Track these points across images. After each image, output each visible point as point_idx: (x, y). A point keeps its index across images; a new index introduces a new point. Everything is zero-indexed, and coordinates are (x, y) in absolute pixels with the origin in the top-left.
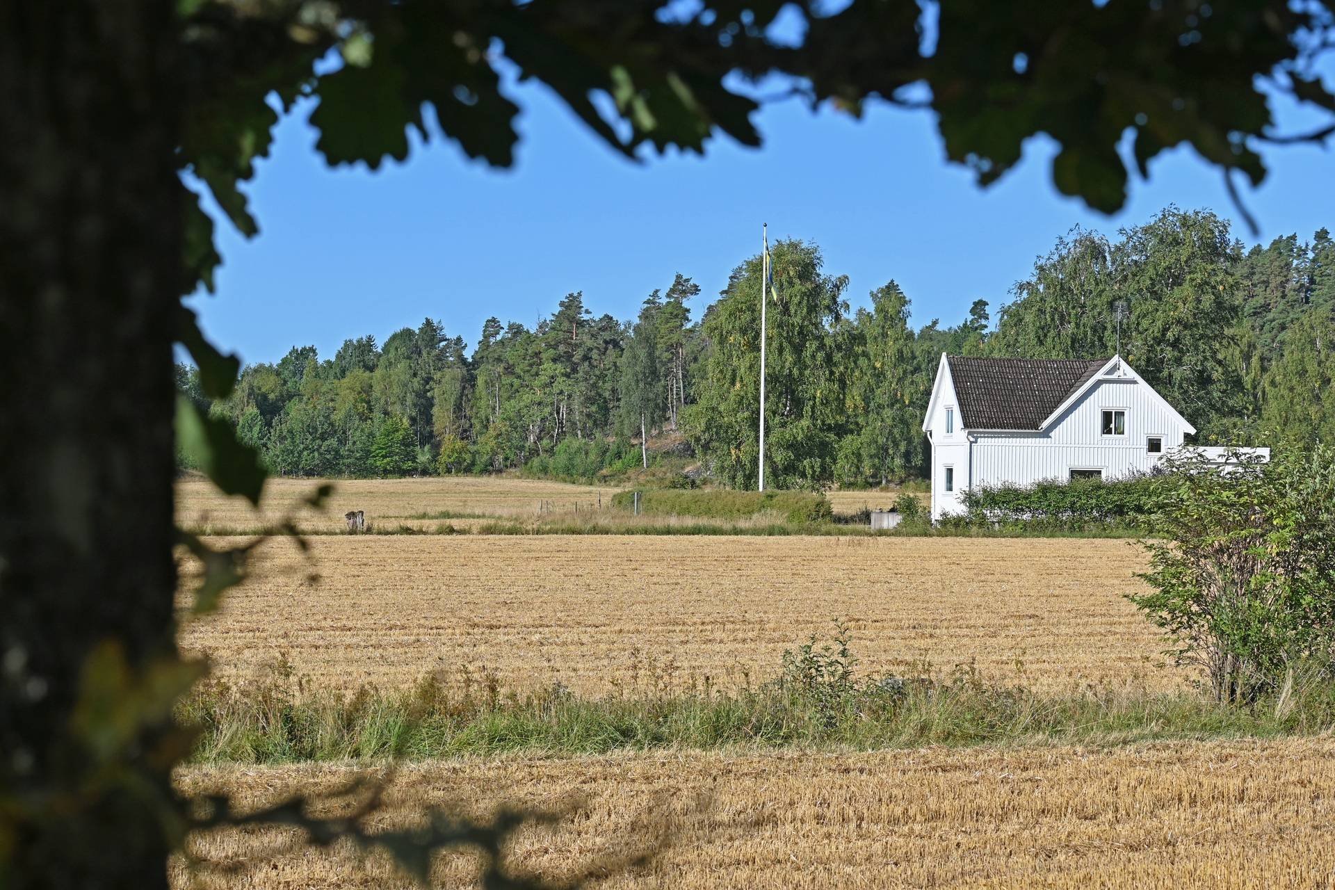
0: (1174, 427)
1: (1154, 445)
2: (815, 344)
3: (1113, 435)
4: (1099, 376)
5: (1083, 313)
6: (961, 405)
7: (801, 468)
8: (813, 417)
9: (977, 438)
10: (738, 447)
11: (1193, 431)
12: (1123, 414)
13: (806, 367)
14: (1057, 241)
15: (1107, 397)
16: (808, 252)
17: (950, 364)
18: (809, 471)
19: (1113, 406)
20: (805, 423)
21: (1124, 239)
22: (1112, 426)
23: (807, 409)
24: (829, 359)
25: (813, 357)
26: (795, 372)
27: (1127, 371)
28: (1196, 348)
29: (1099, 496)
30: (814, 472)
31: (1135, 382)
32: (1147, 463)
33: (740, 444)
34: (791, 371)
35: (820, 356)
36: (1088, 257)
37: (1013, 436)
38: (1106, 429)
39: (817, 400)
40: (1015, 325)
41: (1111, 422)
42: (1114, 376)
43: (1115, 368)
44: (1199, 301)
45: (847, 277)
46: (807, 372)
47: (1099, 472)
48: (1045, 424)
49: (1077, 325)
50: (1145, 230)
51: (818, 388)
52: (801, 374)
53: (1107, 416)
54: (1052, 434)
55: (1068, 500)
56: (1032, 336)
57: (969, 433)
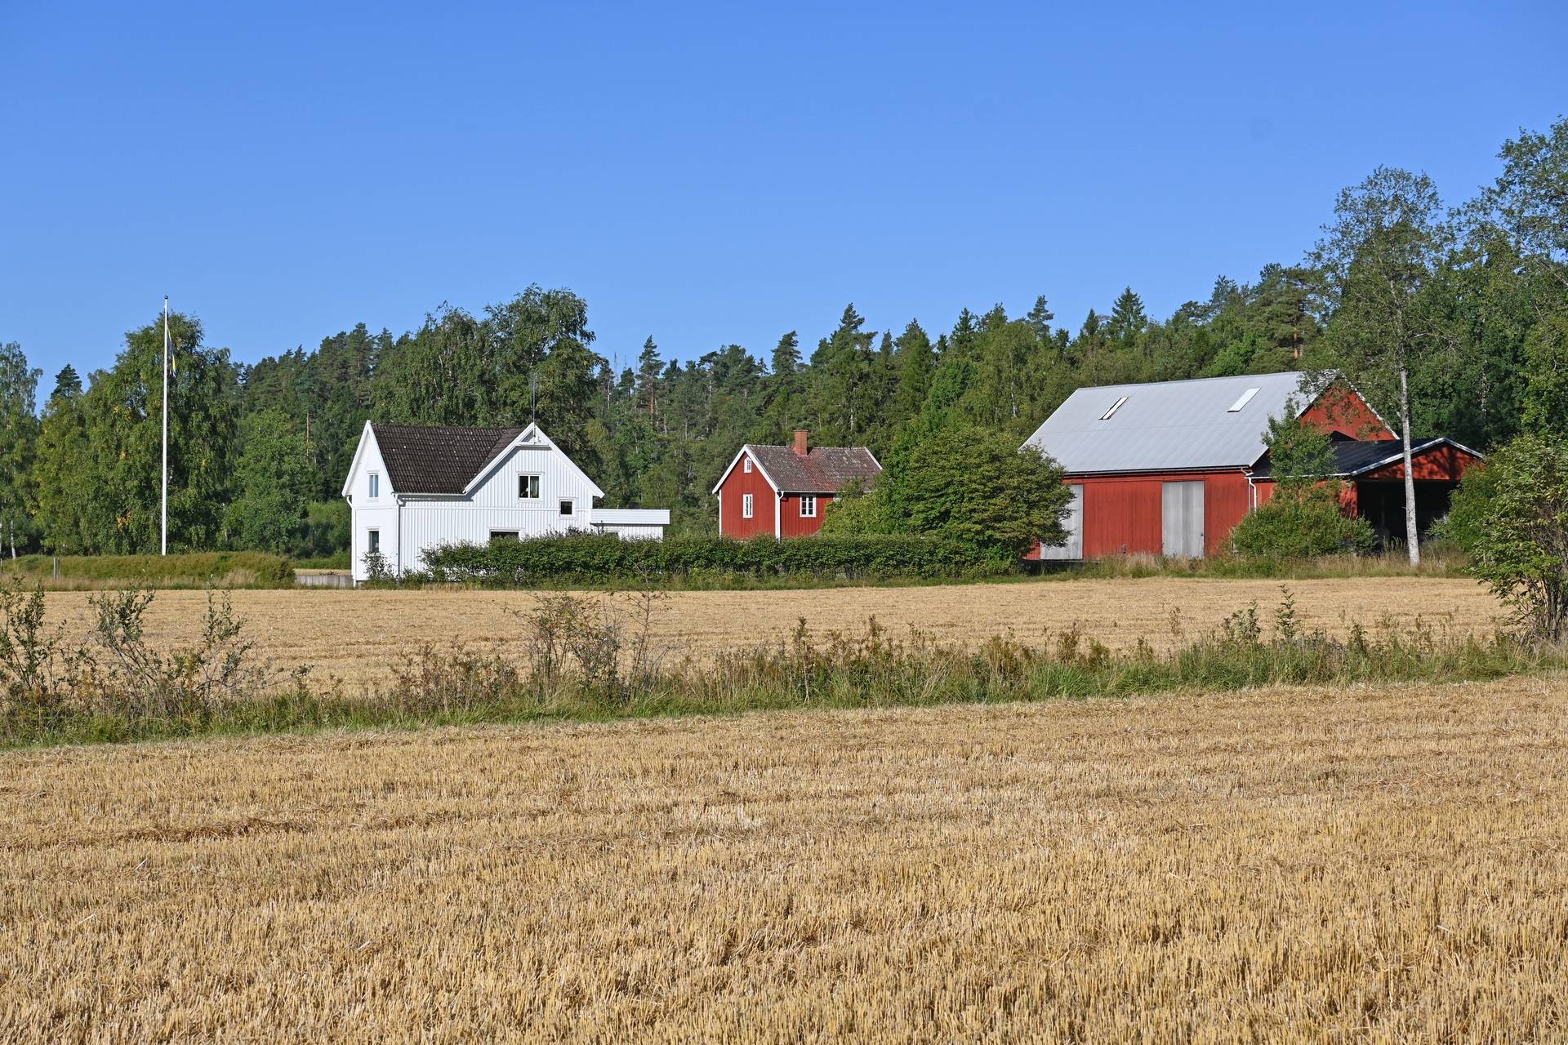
0: (584, 489)
1: (566, 508)
2: (201, 414)
3: (529, 499)
4: (517, 442)
5: (455, 386)
6: (389, 470)
7: (187, 534)
8: (198, 486)
9: (405, 502)
10: (124, 515)
11: (601, 495)
12: (537, 478)
13: (192, 437)
14: (426, 318)
15: (524, 463)
16: (190, 326)
17: (375, 431)
18: (195, 538)
19: (529, 471)
20: (192, 491)
21: (490, 316)
22: (528, 490)
23: (193, 478)
24: (213, 430)
25: (199, 427)
26: (181, 441)
27: (541, 438)
28: (562, 419)
29: (549, 554)
30: (199, 538)
31: (548, 449)
32: (561, 525)
33: (125, 513)
34: (176, 441)
35: (206, 426)
36: (458, 333)
37: (438, 499)
38: (523, 493)
39: (202, 469)
40: (386, 398)
41: (527, 486)
42: (531, 443)
43: (531, 435)
44: (564, 376)
45: (228, 350)
46: (192, 442)
47: (517, 534)
48: (468, 488)
49: (450, 398)
50: (511, 308)
51: (204, 458)
52: (187, 444)
53: (523, 481)
54: (474, 498)
55: (523, 557)
56: (406, 408)
57: (399, 497)
